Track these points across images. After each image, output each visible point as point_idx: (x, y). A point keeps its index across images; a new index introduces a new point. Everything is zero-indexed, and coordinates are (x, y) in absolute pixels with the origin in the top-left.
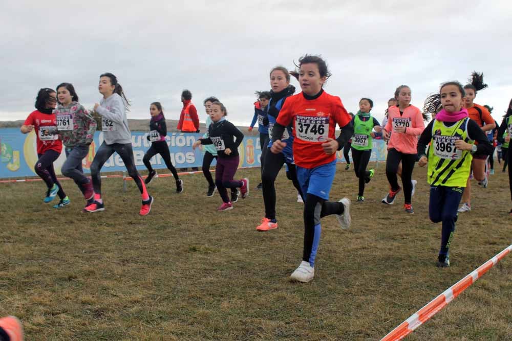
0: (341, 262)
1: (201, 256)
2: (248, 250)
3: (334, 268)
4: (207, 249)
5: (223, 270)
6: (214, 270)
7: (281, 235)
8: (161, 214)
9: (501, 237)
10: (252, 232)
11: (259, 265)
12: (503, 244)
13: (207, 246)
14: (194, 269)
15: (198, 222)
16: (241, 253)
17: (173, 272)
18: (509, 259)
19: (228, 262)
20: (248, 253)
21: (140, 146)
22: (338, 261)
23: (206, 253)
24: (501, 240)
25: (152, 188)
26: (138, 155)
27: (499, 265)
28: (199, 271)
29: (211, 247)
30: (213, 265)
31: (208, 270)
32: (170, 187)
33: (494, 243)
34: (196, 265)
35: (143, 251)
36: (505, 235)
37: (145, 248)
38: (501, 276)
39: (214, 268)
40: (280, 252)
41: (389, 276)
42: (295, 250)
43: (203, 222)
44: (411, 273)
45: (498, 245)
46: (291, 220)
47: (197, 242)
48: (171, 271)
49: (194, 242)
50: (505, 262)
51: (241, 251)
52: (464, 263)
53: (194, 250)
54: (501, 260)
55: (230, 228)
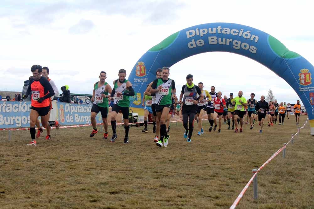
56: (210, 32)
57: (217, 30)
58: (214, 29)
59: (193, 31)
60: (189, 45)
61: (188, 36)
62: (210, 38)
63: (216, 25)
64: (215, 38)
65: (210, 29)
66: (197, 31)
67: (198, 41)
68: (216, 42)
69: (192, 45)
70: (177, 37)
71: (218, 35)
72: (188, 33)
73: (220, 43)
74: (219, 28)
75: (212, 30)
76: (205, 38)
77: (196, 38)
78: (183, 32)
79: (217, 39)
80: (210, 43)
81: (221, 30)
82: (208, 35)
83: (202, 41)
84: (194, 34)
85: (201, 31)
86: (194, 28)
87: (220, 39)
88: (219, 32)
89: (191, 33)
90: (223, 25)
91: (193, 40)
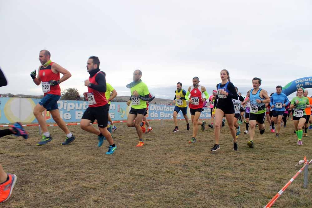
56: (306, 81)
57: (309, 80)
58: (308, 79)
59: (298, 81)
60: (297, 86)
61: (296, 83)
62: (306, 83)
63: (308, 78)
64: (308, 83)
65: (306, 79)
66: (300, 81)
67: (300, 85)
68: (308, 84)
69: (298, 86)
70: (291, 84)
71: (309, 82)
72: (296, 82)
73: (310, 84)
74: (310, 79)
75: (307, 80)
76: (304, 83)
77: (300, 83)
78: (294, 82)
79: (309, 83)
80: (306, 85)
81: (311, 80)
82: (305, 82)
83: (303, 84)
84: (298, 82)
85: (302, 80)
86: (299, 80)
87: (310, 83)
88: (310, 80)
89: (297, 82)
90: (311, 78)
91: (298, 84)
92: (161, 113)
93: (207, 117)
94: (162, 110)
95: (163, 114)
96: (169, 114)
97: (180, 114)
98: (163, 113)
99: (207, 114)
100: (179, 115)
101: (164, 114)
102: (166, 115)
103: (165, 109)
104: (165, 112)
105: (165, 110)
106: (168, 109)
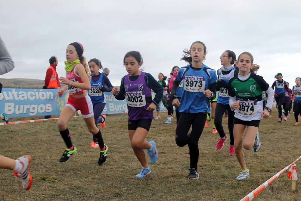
0: (156, 187)
1: (49, 185)
2: (86, 179)
3: (150, 191)
4: (55, 179)
5: (66, 195)
6: (59, 195)
7: (112, 167)
8: (20, 152)
9: (274, 166)
10: (90, 165)
11: (94, 190)
12: (274, 171)
13: (54, 176)
14: (43, 194)
15: (49, 158)
16: (81, 181)
17: (26, 197)
18: (278, 182)
19: (70, 189)
20: (86, 181)
21: (12, 99)
22: (153, 186)
23: (54, 182)
24: (273, 169)
25: (15, 132)
26: (9, 106)
27: (271, 187)
28: (47, 196)
29: (58, 177)
30: (58, 191)
31: (54, 195)
32: (29, 130)
33: (268, 171)
34: (45, 192)
35: (3, 181)
36: (276, 165)
37: (6, 179)
38: (273, 195)
39: (59, 194)
40: (110, 180)
41: (190, 197)
42: (122, 178)
43: (53, 158)
44: (207, 194)
45: (271, 172)
46: (119, 155)
47: (47, 173)
48: (25, 197)
49: (45, 174)
50: (276, 185)
51: (81, 180)
52: (246, 186)
53: (44, 179)
54: (273, 184)
55: (73, 162)
92: (7, 105)
93: (111, 110)
94: (11, 98)
95: (12, 108)
96: (26, 107)
97: (50, 105)
98: (13, 105)
99: (112, 104)
100: (47, 108)
101: (15, 107)
102: (19, 110)
103: (18, 96)
104: (18, 103)
105: (16, 98)
106: (23, 97)
